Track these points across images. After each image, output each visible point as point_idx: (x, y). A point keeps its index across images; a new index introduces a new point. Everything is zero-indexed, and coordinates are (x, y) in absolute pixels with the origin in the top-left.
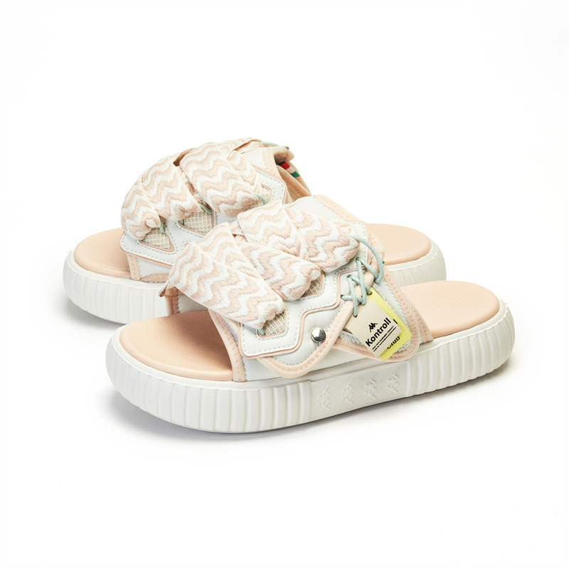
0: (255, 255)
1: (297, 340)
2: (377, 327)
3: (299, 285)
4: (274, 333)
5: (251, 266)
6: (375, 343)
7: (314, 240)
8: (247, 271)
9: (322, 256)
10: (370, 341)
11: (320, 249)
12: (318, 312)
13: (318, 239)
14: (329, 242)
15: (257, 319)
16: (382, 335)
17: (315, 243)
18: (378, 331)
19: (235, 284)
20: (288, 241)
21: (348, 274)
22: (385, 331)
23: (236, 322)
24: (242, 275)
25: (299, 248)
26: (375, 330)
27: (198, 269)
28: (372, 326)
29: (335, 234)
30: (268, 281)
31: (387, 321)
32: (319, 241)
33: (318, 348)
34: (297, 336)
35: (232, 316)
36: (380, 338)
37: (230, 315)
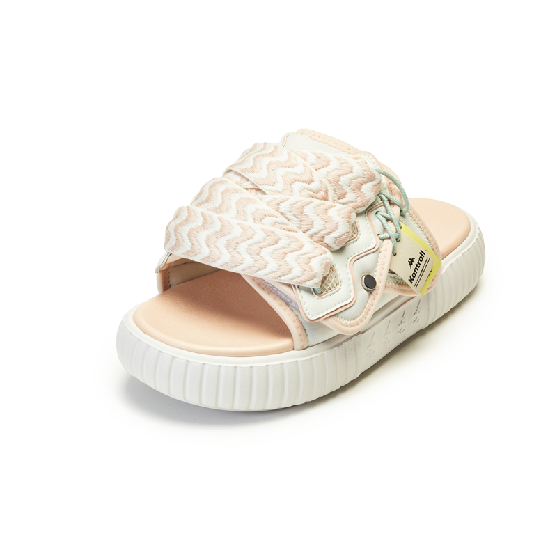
0: (284, 207)
1: (353, 292)
2: (415, 262)
3: (344, 232)
4: (330, 289)
5: (285, 220)
6: (416, 279)
7: (338, 181)
8: (283, 226)
9: (350, 196)
10: (412, 278)
11: (347, 189)
12: (362, 257)
13: (342, 178)
14: (354, 179)
15: (315, 277)
16: (420, 269)
17: (340, 183)
18: (417, 265)
19: (276, 243)
20: (313, 186)
21: (375, 211)
22: (422, 263)
23: (289, 285)
24: (279, 232)
25: (326, 192)
26: (414, 266)
27: (220, 234)
28: (411, 262)
29: (358, 170)
30: (308, 233)
31: (422, 253)
32: (344, 180)
33: (372, 296)
34: (352, 287)
35: (285, 279)
36: (419, 272)
37: (282, 278)
